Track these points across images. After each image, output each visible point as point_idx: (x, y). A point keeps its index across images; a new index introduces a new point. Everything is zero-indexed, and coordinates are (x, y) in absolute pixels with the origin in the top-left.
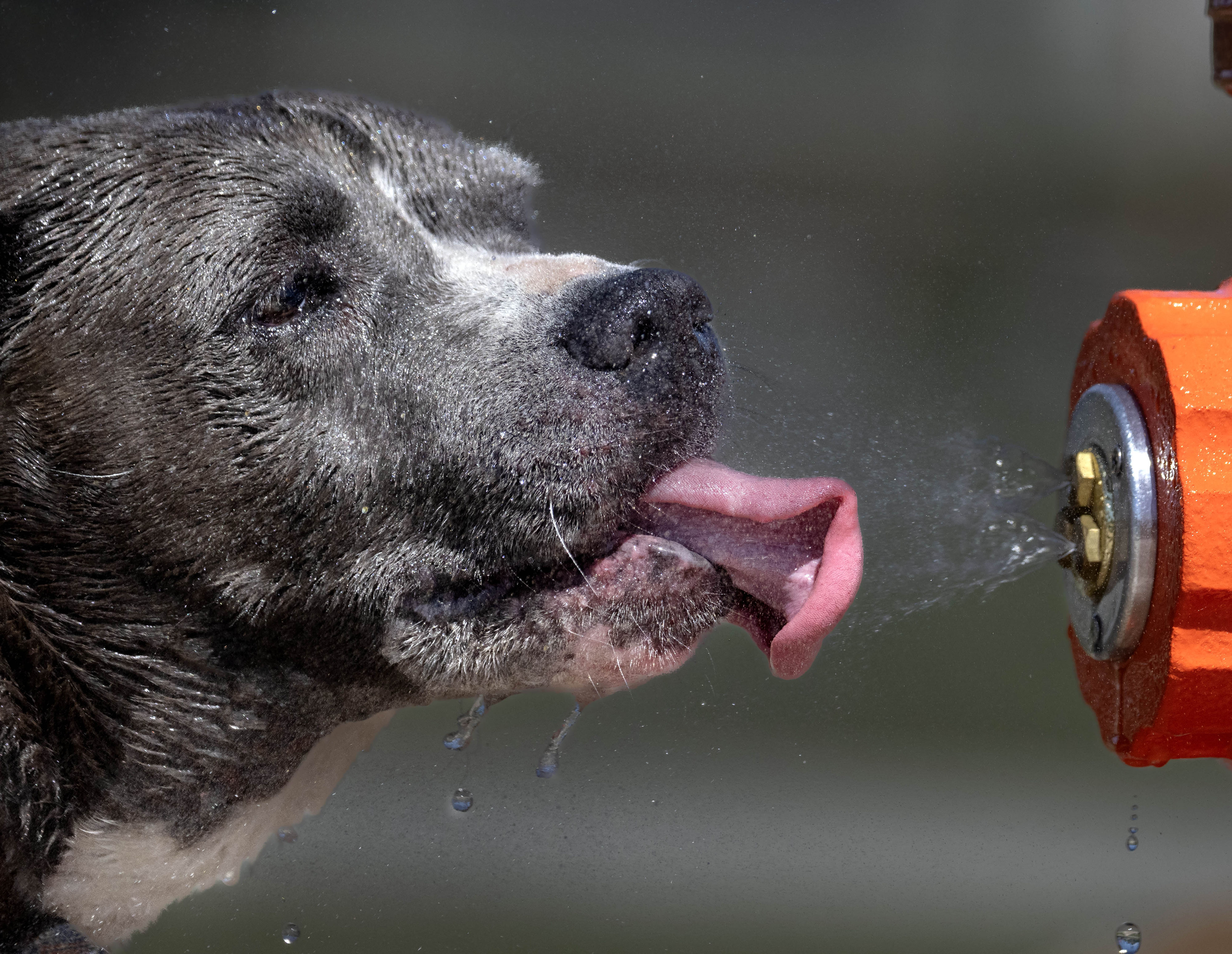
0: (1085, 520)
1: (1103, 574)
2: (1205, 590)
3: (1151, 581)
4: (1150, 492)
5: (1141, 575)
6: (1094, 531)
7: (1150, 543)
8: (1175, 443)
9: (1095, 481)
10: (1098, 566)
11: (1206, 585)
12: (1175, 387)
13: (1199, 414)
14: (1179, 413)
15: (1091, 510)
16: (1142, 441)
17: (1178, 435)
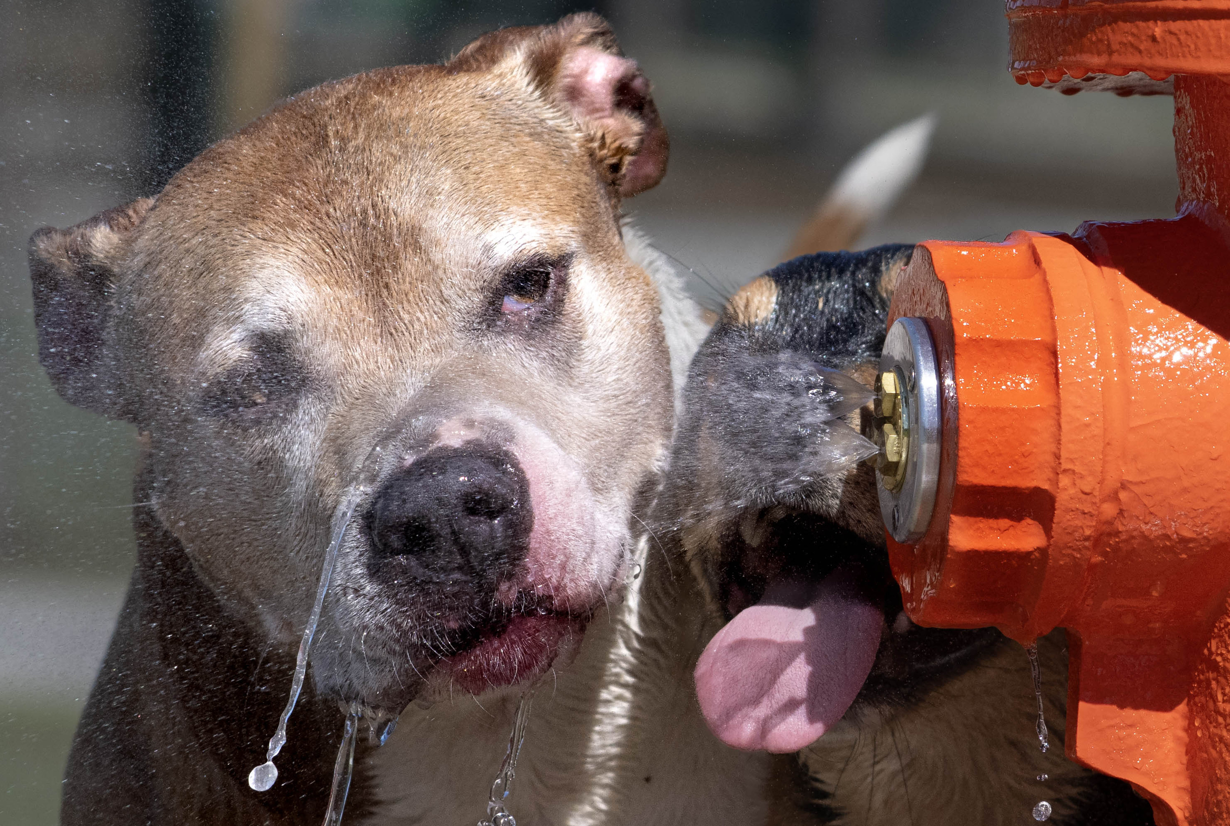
0: (887, 427)
1: (900, 471)
2: (976, 486)
3: (936, 477)
4: (936, 405)
5: (928, 472)
6: (893, 437)
7: (935, 447)
8: (955, 364)
9: (896, 395)
10: (897, 464)
11: (976, 481)
12: (956, 320)
13: (976, 343)
14: (958, 340)
15: (892, 419)
16: (932, 365)
17: (957, 358)
